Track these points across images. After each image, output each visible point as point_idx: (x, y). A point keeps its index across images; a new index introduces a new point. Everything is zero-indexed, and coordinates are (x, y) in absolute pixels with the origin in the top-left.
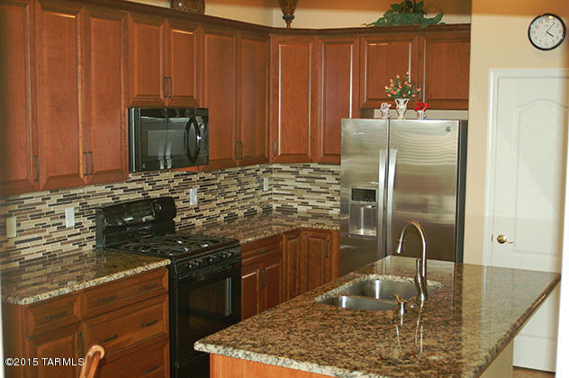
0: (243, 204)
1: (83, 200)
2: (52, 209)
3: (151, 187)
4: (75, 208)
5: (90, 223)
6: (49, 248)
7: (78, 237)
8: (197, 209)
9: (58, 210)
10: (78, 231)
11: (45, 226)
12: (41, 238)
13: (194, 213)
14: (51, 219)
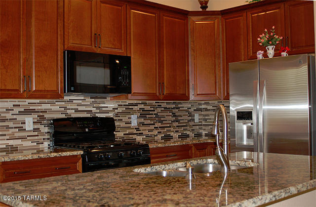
0: (177, 130)
1: (41, 114)
2: (15, 117)
3: (98, 111)
4: (33, 119)
5: (46, 130)
6: (11, 142)
7: (36, 138)
8: (137, 129)
9: (20, 118)
10: (36, 133)
11: (8, 127)
12: (5, 135)
13: (135, 131)
14: (13, 124)
